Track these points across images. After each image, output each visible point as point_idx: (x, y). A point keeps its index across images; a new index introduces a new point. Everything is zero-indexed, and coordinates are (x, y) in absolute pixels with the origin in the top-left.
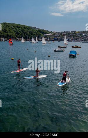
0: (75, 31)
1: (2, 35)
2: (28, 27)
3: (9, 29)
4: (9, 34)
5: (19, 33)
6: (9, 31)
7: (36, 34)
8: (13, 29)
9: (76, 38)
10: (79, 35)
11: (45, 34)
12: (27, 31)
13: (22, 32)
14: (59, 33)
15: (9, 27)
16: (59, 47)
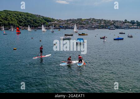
0: (81, 19)
1: (3, 24)
2: (32, 14)
3: (11, 17)
4: (11, 22)
5: (22, 21)
6: (11, 19)
7: (40, 22)
8: (15, 17)
9: (82, 25)
10: (85, 23)
11: (50, 21)
12: (31, 19)
13: (26, 20)
14: (65, 21)
15: (10, 14)
16: (65, 35)
